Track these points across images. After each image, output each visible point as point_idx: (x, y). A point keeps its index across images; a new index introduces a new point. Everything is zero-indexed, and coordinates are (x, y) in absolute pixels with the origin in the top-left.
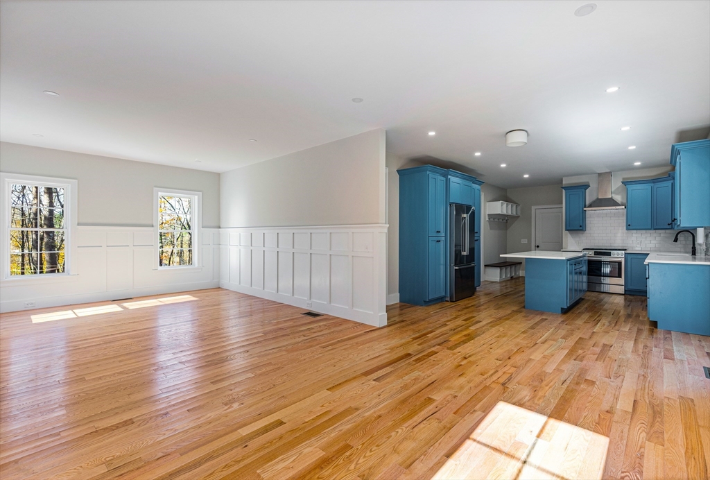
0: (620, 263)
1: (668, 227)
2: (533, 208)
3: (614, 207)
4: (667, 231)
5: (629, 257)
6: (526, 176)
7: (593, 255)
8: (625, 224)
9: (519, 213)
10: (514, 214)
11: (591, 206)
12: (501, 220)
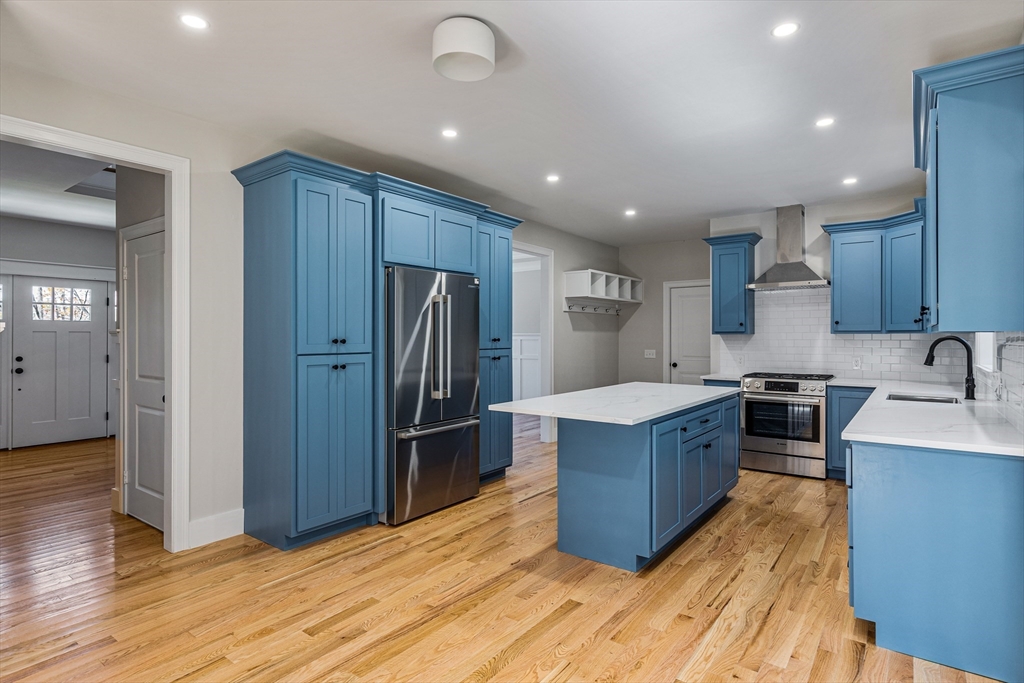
0: (816, 409)
1: (916, 327)
2: (666, 286)
3: (806, 283)
4: (915, 336)
5: (835, 394)
6: (630, 213)
7: (762, 390)
8: (829, 321)
9: (640, 297)
10: (628, 297)
11: (763, 279)
12: (601, 311)
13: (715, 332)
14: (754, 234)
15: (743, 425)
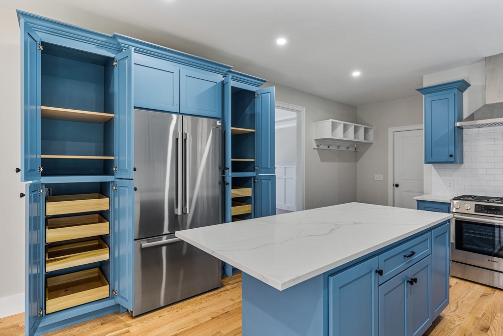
2: (391, 130)
6: (356, 74)
7: (472, 211)
9: (371, 138)
10: (361, 138)
11: (472, 117)
12: (343, 148)
13: (427, 162)
14: (463, 81)
15: (453, 240)
